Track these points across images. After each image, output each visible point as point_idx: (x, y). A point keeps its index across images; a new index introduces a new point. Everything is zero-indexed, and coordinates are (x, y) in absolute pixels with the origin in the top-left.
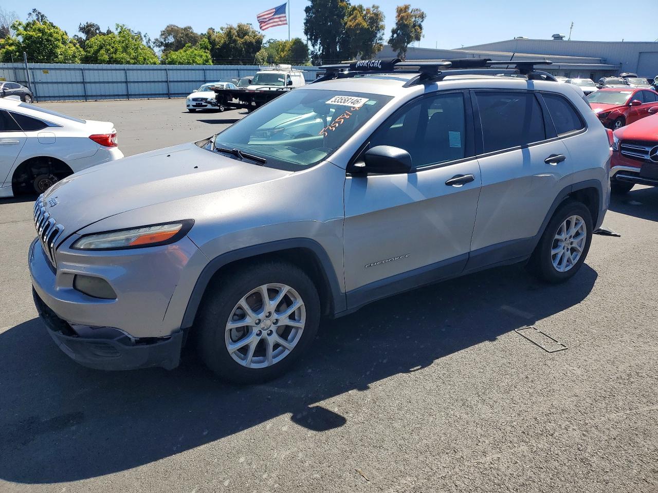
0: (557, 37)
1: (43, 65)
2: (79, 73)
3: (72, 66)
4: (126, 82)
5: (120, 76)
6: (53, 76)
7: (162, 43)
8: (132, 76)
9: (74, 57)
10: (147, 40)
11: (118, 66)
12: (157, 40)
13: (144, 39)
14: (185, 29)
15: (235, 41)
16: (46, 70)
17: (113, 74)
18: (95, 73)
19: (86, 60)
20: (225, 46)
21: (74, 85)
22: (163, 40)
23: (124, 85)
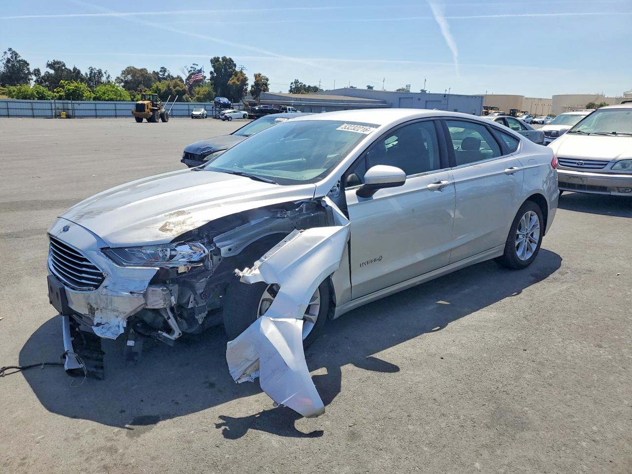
0: (370, 88)
1: (78, 102)
2: (93, 105)
3: (89, 102)
4: (116, 110)
5: (113, 107)
6: (82, 107)
7: (122, 80)
8: (118, 107)
9: (90, 97)
10: (107, 75)
11: (112, 102)
12: (118, 78)
13: (104, 75)
14: (142, 70)
15: (171, 89)
16: (79, 104)
17: (110, 106)
18: (101, 105)
19: (95, 99)
20: (165, 92)
21: (91, 111)
22: (123, 78)
23: (114, 111)
